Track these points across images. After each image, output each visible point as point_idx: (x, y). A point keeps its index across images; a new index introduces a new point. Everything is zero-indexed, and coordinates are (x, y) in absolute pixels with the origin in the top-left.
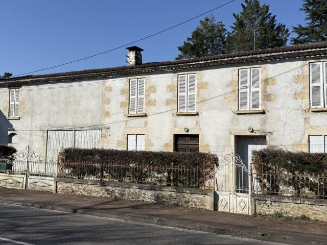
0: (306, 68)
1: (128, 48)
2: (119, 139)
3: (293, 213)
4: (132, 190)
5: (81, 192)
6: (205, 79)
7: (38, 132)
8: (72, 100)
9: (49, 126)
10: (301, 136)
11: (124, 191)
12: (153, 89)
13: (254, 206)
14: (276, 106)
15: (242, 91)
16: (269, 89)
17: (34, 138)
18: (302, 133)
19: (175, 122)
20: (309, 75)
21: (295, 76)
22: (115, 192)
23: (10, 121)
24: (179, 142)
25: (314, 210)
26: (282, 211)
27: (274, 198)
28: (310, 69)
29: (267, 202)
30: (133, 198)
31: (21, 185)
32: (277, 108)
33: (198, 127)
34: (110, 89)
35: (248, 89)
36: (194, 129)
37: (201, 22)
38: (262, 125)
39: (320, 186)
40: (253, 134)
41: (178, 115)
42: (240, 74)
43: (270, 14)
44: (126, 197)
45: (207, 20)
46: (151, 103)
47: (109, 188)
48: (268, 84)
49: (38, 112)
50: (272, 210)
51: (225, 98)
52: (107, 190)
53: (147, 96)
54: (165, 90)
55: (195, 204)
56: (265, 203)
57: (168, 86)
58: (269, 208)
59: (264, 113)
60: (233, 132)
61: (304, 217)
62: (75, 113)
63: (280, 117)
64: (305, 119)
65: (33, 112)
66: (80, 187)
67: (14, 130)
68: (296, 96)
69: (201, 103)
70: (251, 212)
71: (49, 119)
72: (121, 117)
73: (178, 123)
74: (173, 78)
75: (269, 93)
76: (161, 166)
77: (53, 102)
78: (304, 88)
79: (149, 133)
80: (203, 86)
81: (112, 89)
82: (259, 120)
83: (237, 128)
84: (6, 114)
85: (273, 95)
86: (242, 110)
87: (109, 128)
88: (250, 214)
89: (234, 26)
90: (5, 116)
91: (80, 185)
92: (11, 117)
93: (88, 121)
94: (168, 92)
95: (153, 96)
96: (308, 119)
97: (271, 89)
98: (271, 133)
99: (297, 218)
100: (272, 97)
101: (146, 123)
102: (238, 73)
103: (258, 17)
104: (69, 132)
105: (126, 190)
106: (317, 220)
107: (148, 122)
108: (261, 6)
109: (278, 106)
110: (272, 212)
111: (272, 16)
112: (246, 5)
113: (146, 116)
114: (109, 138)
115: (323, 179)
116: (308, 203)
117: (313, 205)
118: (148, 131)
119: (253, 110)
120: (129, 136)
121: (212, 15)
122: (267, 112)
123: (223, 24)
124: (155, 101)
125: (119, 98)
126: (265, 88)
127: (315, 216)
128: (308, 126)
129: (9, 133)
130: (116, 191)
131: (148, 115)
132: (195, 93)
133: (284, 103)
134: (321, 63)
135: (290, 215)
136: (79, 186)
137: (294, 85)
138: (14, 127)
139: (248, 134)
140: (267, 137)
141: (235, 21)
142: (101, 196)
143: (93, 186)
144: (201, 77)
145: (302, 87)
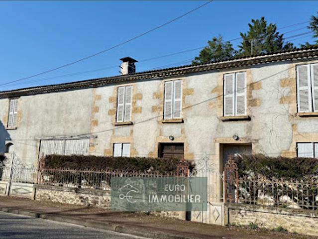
0: (293, 71)
1: (121, 59)
2: (106, 148)
3: (270, 225)
4: (105, 198)
5: (57, 200)
6: (191, 86)
7: (32, 141)
8: (64, 109)
9: (43, 135)
10: (288, 143)
11: (97, 198)
12: (140, 97)
13: (227, 216)
14: (262, 112)
15: (227, 96)
16: (254, 94)
17: (28, 147)
18: (289, 140)
19: (160, 130)
20: (296, 78)
21: (281, 80)
22: (88, 200)
23: (8, 131)
24: (165, 151)
25: (292, 221)
26: (258, 222)
27: (248, 207)
28: (297, 72)
29: (241, 212)
30: (105, 206)
31: (4, 192)
32: (262, 113)
33: (183, 135)
34: (99, 97)
35: (234, 94)
36: (179, 137)
37: (209, 42)
38: (247, 132)
39: (299, 194)
40: (238, 142)
41: (163, 123)
42: (225, 79)
43: (278, 33)
44: (99, 205)
45: (215, 40)
46: (137, 110)
47: (83, 195)
48: (253, 89)
49: (33, 122)
50: (247, 220)
51: (210, 104)
52: (81, 198)
53: (134, 103)
54: (151, 96)
55: (168, 213)
56: (239, 213)
57: (154, 94)
58: (244, 218)
59: (249, 119)
60: (217, 140)
61: (281, 229)
62: (66, 122)
63: (266, 124)
64: (293, 125)
65: (29, 122)
66: (56, 194)
67: (11, 140)
68: (282, 100)
69: (186, 109)
70: (225, 222)
71: (43, 129)
72: (109, 126)
73: (164, 131)
74: (160, 85)
75: (254, 98)
76: (135, 171)
77: (47, 111)
78: (291, 92)
79: (134, 142)
80: (189, 92)
81: (102, 97)
82: (245, 126)
83: (222, 135)
84: (5, 124)
85: (259, 100)
86: (227, 116)
87: (96, 137)
88: (223, 225)
89: (242, 45)
90: (4, 126)
91: (57, 192)
92: (9, 127)
93: (78, 131)
94: (153, 98)
95: (139, 103)
96: (296, 125)
97: (257, 94)
98: (257, 141)
99: (273, 230)
100: (258, 101)
101: (132, 131)
102: (223, 78)
103: (266, 36)
104: (60, 141)
105: (100, 198)
106: (295, 233)
107: (134, 130)
108: (268, 25)
109: (264, 111)
110: (247, 223)
111: (280, 35)
112: (253, 24)
113: (132, 124)
114: (96, 147)
115: (302, 186)
116: (285, 213)
117: (291, 215)
118: (133, 139)
119: (238, 115)
120: (115, 145)
121: (220, 35)
122: (252, 118)
123: (231, 43)
124: (141, 108)
125: (108, 106)
126: (251, 93)
127: (293, 228)
128: (296, 133)
129: (7, 142)
130: (90, 199)
131: (134, 123)
132: (181, 99)
133: (270, 107)
134: (308, 66)
135: (266, 227)
136: (55, 192)
137: (280, 89)
138: (11, 137)
139: (233, 141)
140: (253, 144)
141: (242, 40)
142: (75, 204)
143: (68, 193)
144: (187, 83)
145: (289, 90)
